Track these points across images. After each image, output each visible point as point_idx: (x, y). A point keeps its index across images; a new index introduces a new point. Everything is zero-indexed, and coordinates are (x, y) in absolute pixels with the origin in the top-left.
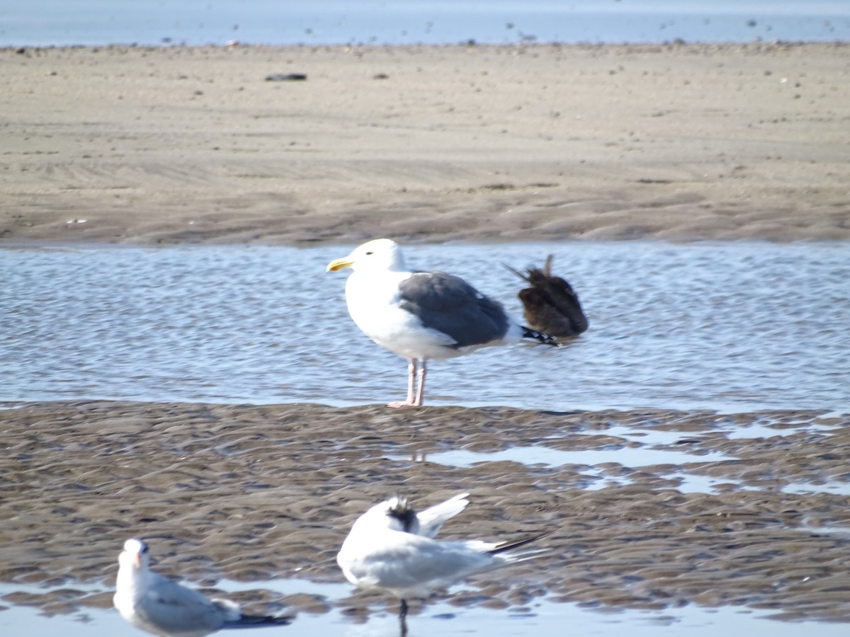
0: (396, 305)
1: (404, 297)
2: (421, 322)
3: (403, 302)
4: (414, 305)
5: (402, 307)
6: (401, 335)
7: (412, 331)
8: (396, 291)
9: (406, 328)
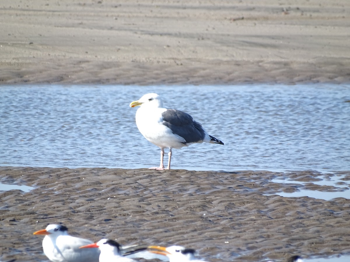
0: (161, 123)
1: (164, 119)
2: (172, 131)
3: (164, 122)
4: (169, 123)
5: (164, 124)
6: (163, 137)
7: (168, 135)
8: (161, 117)
9: (165, 134)
